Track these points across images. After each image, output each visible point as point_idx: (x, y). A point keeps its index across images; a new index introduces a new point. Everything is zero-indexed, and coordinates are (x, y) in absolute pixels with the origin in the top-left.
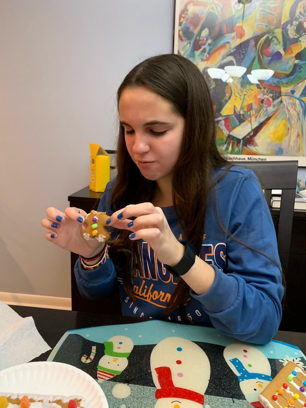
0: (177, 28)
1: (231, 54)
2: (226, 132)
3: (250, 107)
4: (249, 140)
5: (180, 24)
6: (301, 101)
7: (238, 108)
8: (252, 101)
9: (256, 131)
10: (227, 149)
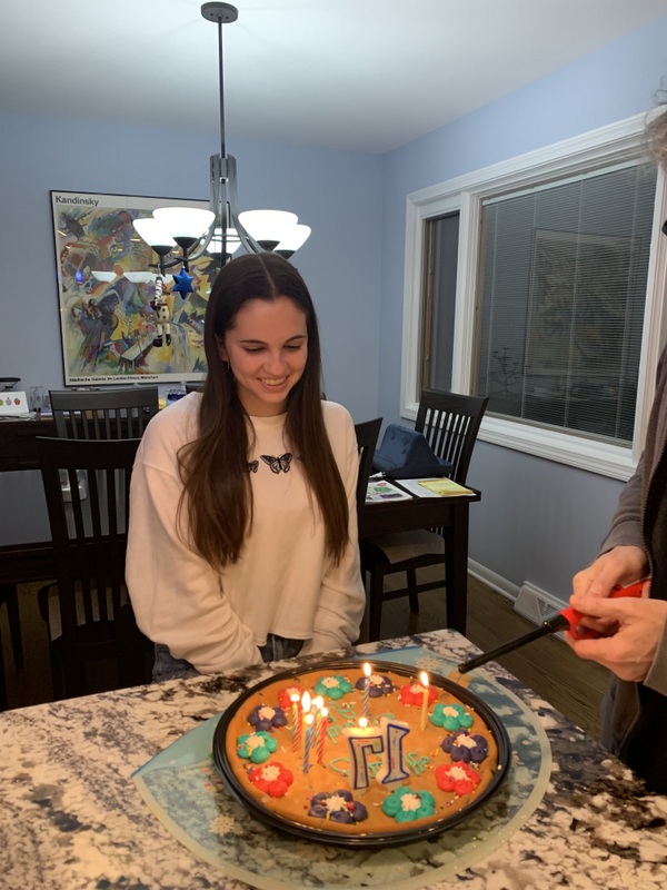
0: (59, 265)
1: (113, 288)
2: (118, 355)
3: (137, 332)
4: (140, 361)
5: (62, 262)
6: (179, 326)
7: (126, 333)
8: (137, 327)
9: (145, 352)
10: (121, 370)
